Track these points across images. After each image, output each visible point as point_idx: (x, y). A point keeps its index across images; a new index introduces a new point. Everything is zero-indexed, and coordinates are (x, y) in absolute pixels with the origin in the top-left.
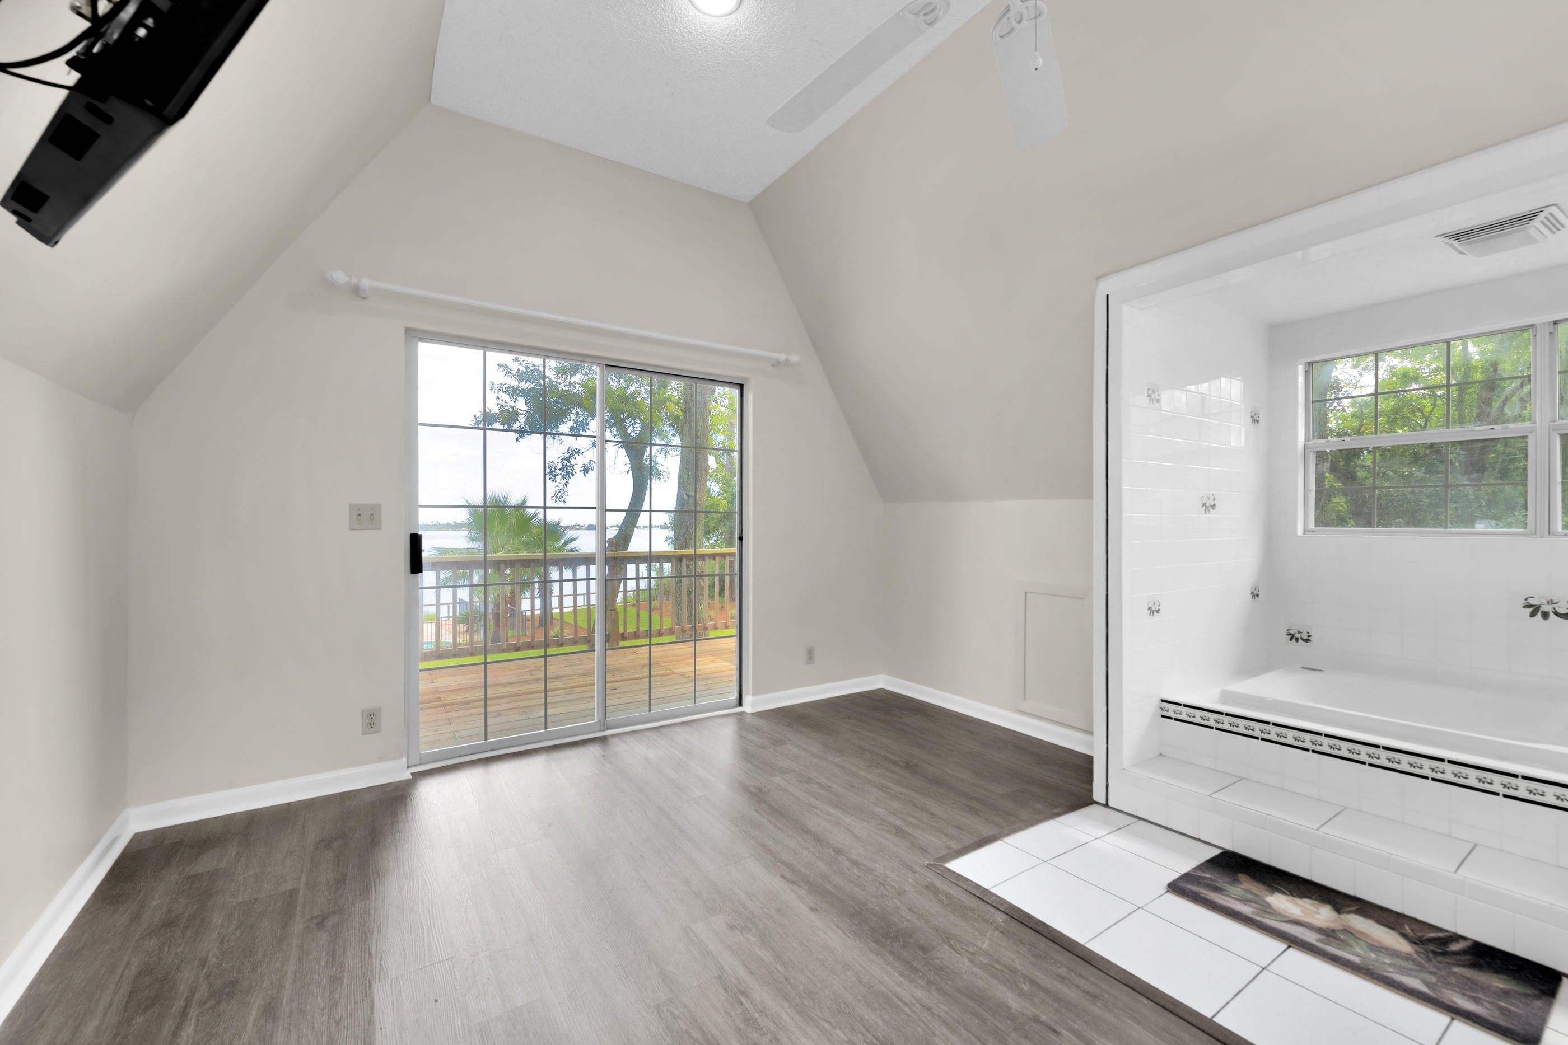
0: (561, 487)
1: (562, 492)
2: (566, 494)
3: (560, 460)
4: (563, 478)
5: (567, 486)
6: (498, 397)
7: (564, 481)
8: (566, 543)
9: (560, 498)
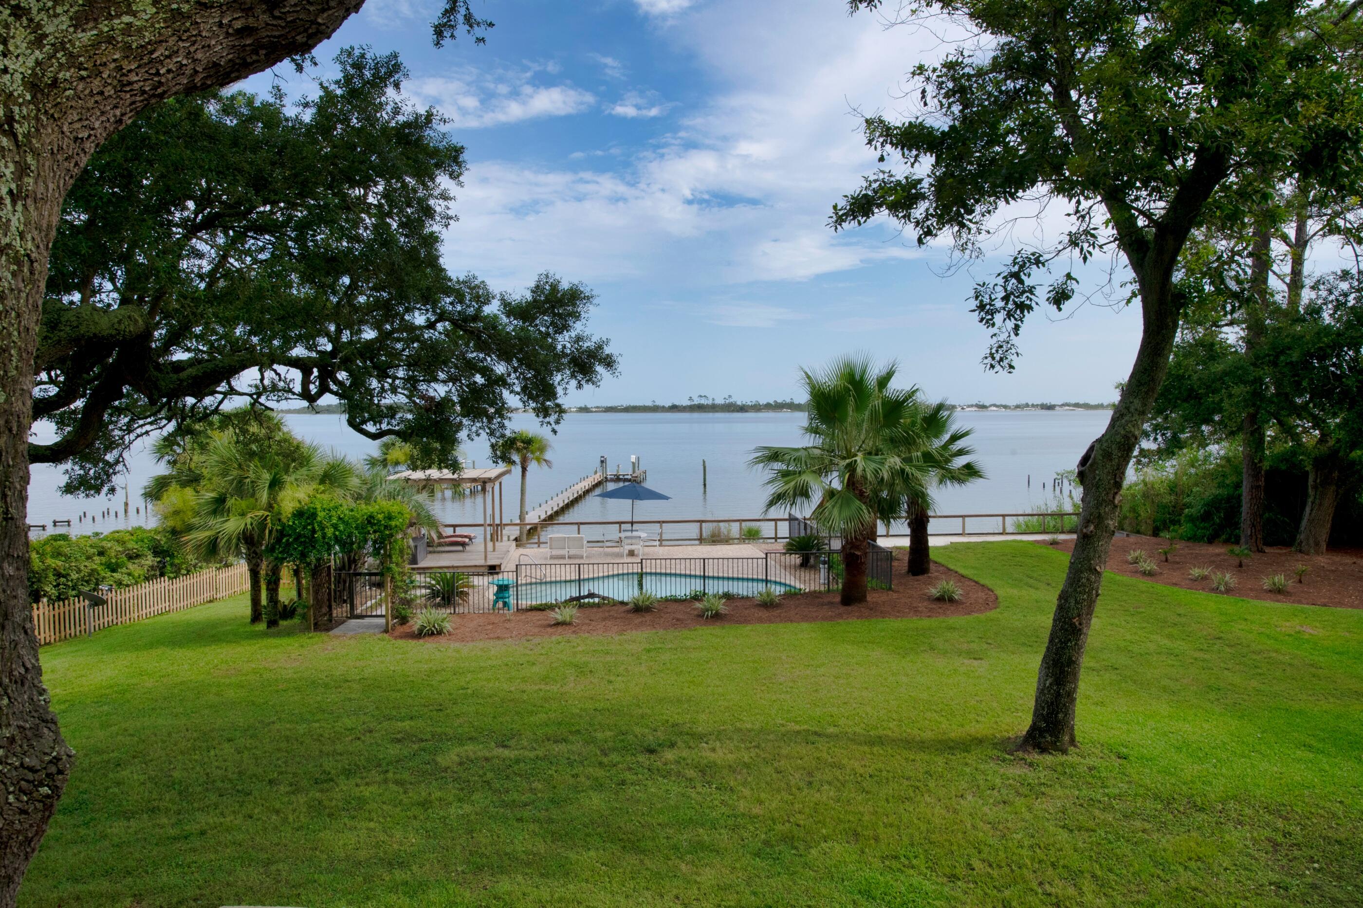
0: (1003, 337)
1: (1005, 348)
2: (1013, 351)
3: (1000, 281)
4: (1009, 315)
5: (1017, 334)
6: (882, 156)
7: (1010, 324)
8: (955, 438)
9: (1001, 360)
